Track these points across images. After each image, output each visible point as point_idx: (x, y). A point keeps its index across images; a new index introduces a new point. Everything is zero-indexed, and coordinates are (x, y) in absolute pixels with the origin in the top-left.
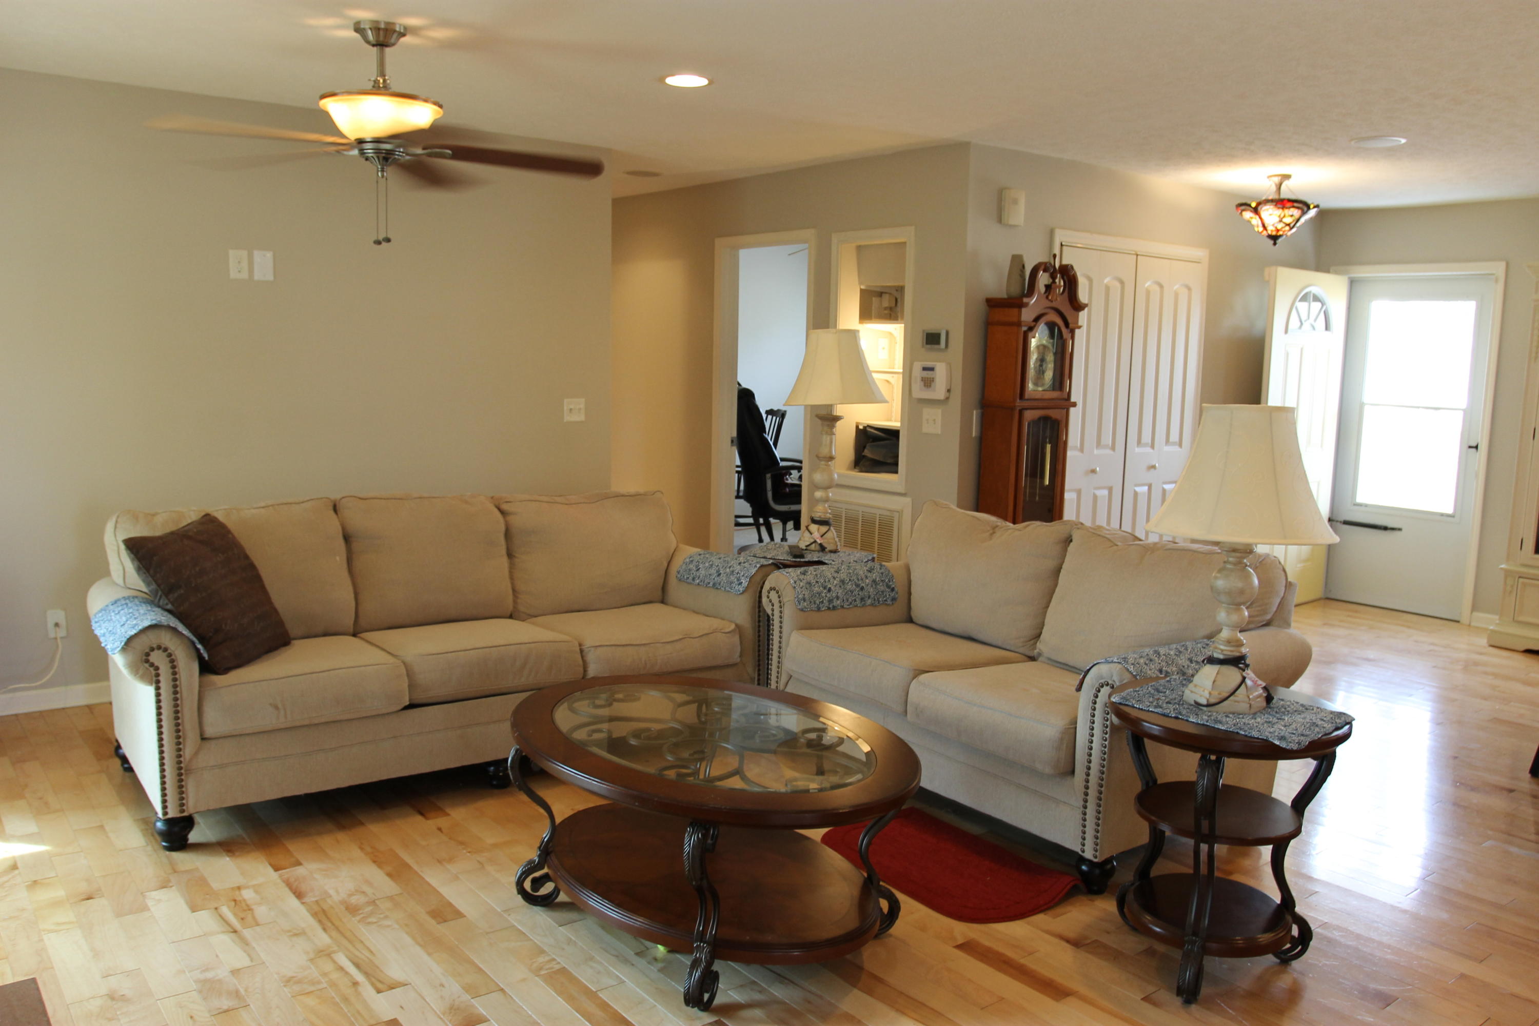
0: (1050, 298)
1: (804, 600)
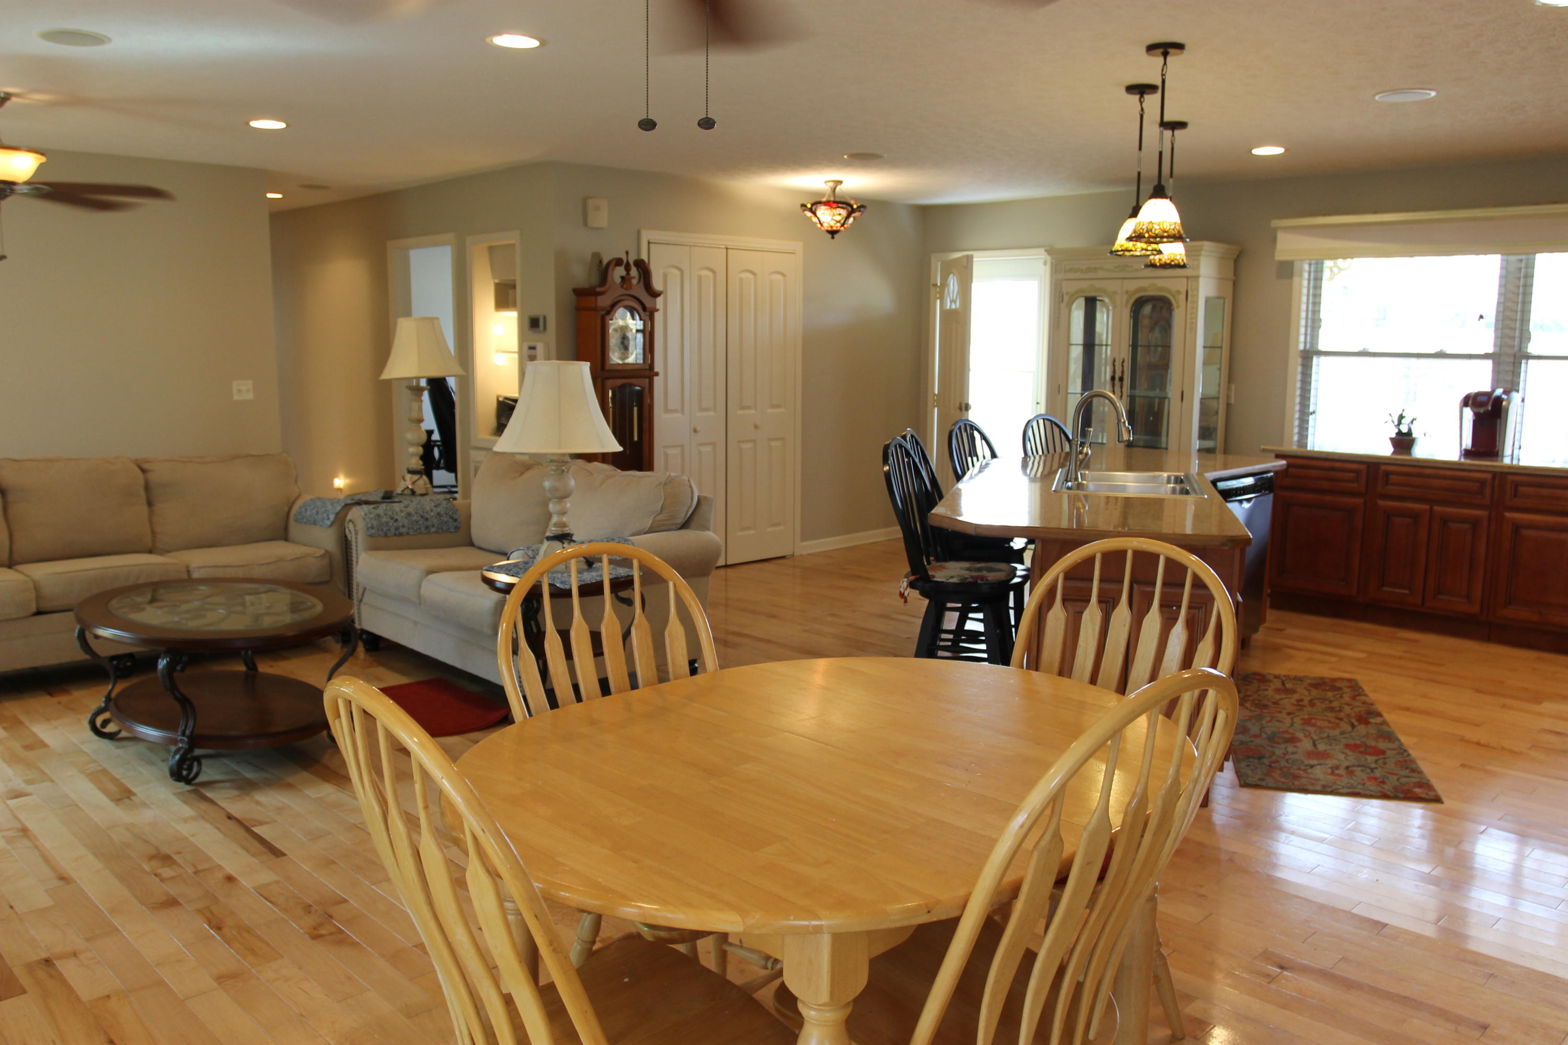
0: (624, 286)
1: (372, 528)
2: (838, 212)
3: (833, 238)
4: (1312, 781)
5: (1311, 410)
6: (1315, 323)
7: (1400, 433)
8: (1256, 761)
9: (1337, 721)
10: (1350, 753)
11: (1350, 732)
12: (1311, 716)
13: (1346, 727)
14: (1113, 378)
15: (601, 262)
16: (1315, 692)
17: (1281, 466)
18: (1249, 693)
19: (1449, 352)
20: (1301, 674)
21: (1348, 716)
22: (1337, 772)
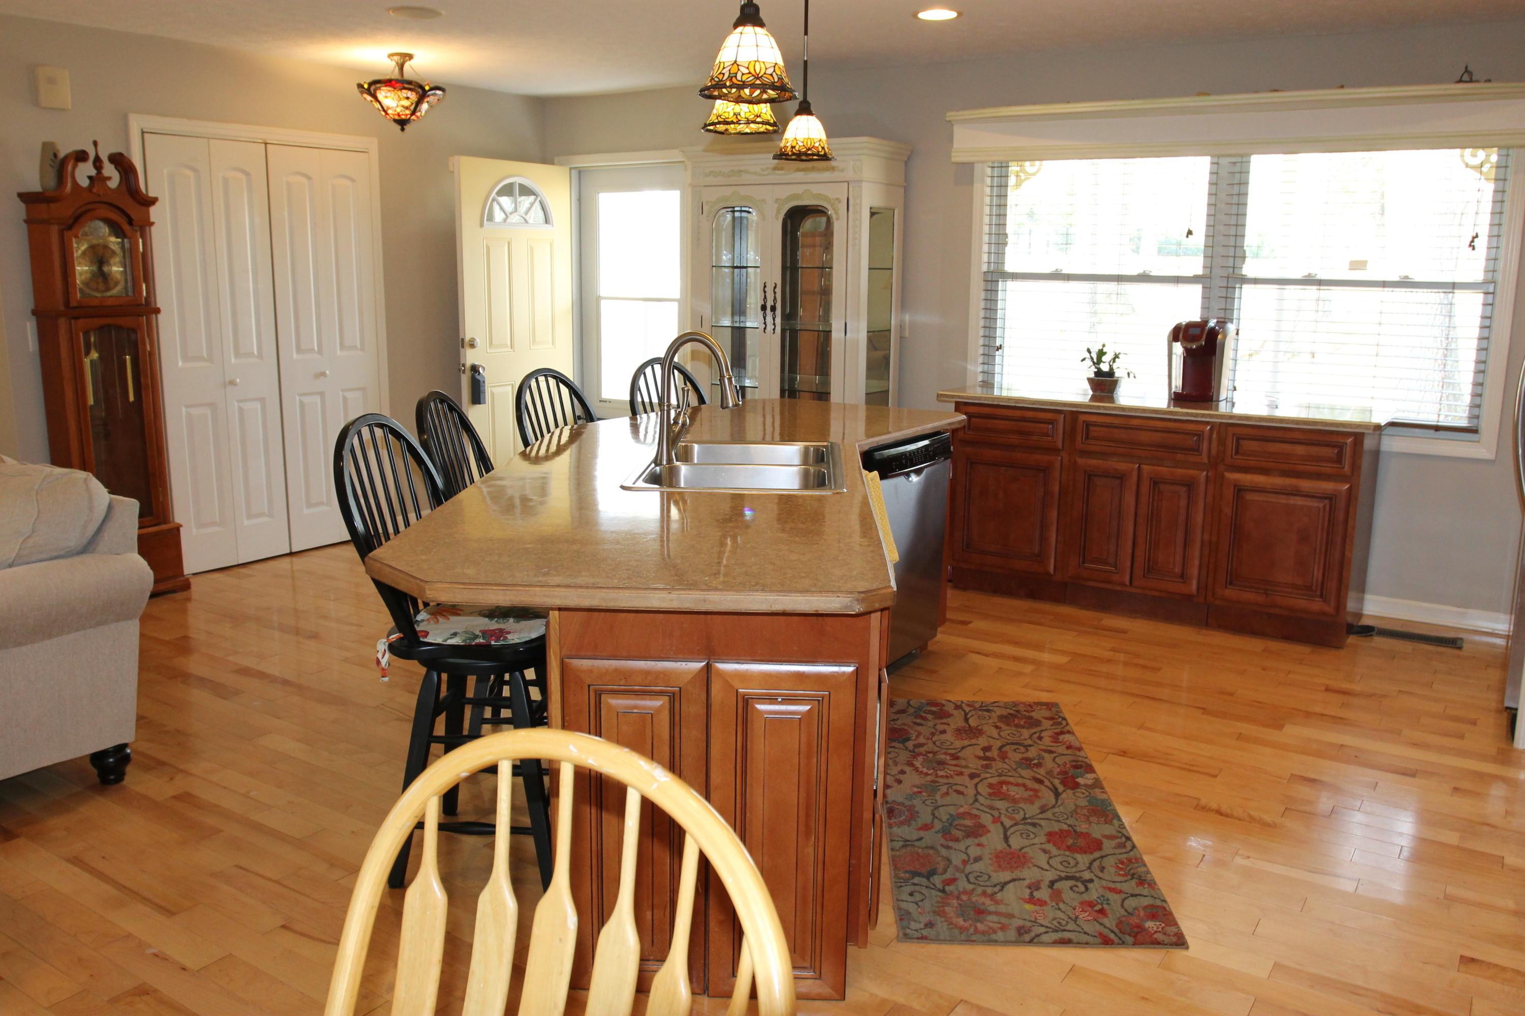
2: (405, 96)
3: (403, 130)
4: (1004, 920)
5: (998, 343)
6: (1000, 240)
7: (1099, 373)
8: (924, 881)
9: (1036, 786)
10: (1054, 851)
11: (1053, 807)
12: (1003, 778)
13: (1048, 797)
14: (764, 308)
15: (55, 155)
16: (1007, 731)
17: (960, 422)
18: (922, 740)
19: (1154, 273)
20: (989, 699)
21: (1050, 773)
22: (1037, 894)
